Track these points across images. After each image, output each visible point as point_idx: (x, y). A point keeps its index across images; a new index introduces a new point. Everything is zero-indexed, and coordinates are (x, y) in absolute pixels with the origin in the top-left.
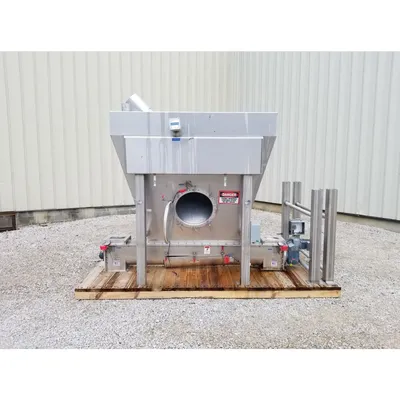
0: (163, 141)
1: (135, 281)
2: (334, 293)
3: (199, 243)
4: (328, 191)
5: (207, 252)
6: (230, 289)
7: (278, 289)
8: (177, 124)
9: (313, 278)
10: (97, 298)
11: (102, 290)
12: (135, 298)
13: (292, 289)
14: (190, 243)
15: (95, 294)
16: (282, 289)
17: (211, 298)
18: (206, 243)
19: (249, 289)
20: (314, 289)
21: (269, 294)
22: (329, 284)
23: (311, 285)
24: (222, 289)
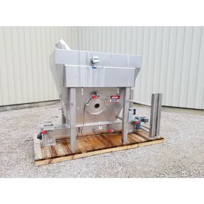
0: (88, 68)
2: (161, 141)
3: (96, 124)
5: (100, 128)
6: (120, 146)
7: (140, 143)
8: (97, 59)
9: (152, 135)
10: (49, 163)
11: (52, 158)
12: (72, 159)
13: (145, 142)
14: (92, 124)
15: (48, 161)
16: (142, 142)
17: (111, 152)
19: (128, 145)
20: (154, 140)
22: (159, 137)
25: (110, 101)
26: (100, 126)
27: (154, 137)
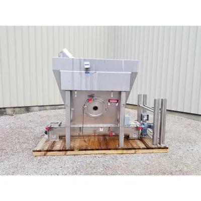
0: (81, 73)
1: (65, 146)
2: (165, 151)
3: (97, 125)
4: (162, 100)
5: (101, 130)
6: (114, 149)
7: (138, 149)
8: (88, 65)
9: (155, 143)
10: (45, 155)
11: (48, 151)
12: (65, 155)
13: (144, 149)
14: (93, 125)
15: (43, 153)
16: (140, 149)
17: (104, 154)
18: (101, 125)
19: (123, 149)
20: (155, 148)
21: (133, 151)
22: (163, 146)
23: (153, 146)
24: (110, 149)
25: (109, 104)
26: (101, 128)
27: (157, 145)
